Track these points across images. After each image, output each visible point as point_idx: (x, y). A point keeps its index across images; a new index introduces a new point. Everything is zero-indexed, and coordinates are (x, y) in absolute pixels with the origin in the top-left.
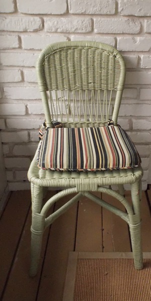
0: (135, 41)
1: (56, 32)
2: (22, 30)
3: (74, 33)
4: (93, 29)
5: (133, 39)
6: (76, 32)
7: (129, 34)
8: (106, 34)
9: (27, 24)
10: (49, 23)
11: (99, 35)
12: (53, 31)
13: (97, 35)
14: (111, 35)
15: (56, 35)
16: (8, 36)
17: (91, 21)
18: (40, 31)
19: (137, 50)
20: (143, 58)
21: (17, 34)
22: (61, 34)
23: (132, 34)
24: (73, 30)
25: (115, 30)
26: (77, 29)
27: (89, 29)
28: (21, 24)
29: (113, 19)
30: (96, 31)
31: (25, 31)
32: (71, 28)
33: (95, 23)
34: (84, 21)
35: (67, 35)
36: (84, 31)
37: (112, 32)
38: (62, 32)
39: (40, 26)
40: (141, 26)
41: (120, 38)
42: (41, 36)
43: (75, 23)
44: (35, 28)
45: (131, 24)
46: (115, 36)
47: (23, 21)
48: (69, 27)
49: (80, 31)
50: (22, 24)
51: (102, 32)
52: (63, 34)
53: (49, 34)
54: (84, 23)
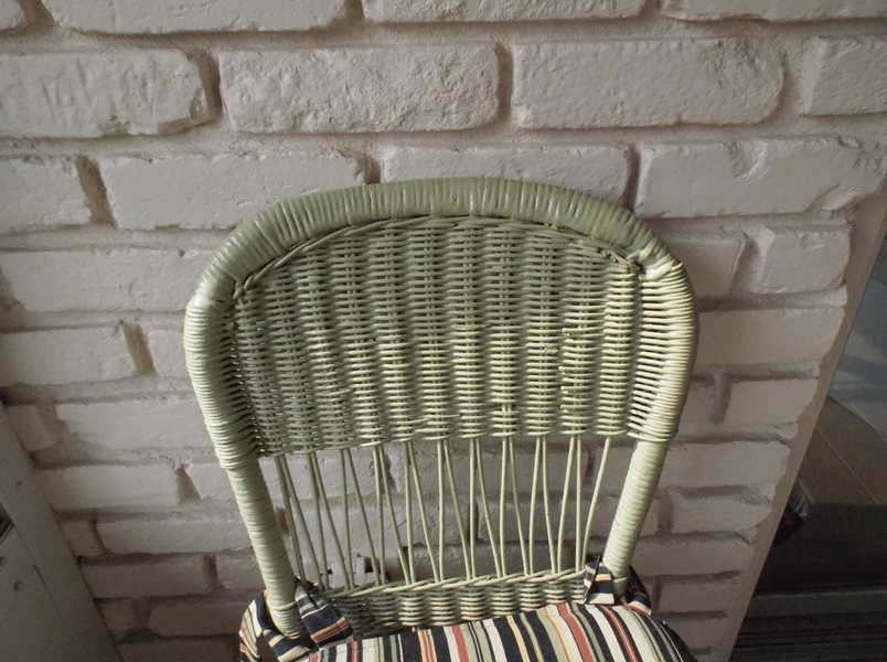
0: (739, 163)
1: (294, 131)
2: (90, 130)
3: (397, 134)
4: (504, 109)
5: (734, 152)
6: (403, 128)
7: (712, 126)
8: (581, 130)
9: (118, 98)
10: (248, 81)
11: (538, 140)
12: (274, 128)
13: (525, 139)
14: (610, 138)
15: (291, 147)
16: (18, 163)
17: (493, 60)
18: (207, 131)
19: (743, 210)
20: (773, 246)
21: (71, 151)
22: (325, 143)
23: (729, 126)
24: (392, 118)
25: (636, 110)
26: (412, 111)
27: (486, 107)
28: (80, 95)
29: (628, 46)
30: (521, 116)
31: (116, 135)
32: (380, 110)
33: (517, 71)
34: (455, 61)
35: (357, 145)
36: (455, 121)
37: (613, 122)
38: (329, 134)
39: (195, 102)
40: (786, 75)
41: (661, 150)
42: (207, 155)
43: (401, 77)
44: (170, 118)
45: (731, 68)
46: (629, 139)
47: (90, 78)
48: (366, 103)
49: (431, 124)
50: (88, 98)
51: (556, 122)
52: (335, 142)
53: (253, 144)
54: (455, 74)
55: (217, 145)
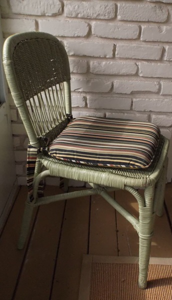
0: (161, 31)
1: (76, 17)
2: (39, 14)
3: (95, 19)
4: (116, 16)
5: (159, 28)
6: (97, 18)
7: (155, 22)
8: (130, 21)
9: (46, 7)
10: (70, 6)
11: (122, 23)
12: (73, 16)
13: (120, 22)
14: (136, 23)
15: (75, 20)
16: (24, 20)
17: (114, 6)
18: (60, 16)
19: (162, 40)
20: (168, 48)
21: (34, 18)
22: (81, 20)
23: (158, 23)
24: (95, 16)
25: (140, 18)
26: (99, 15)
27: (112, 15)
28: (39, 7)
29: (139, 6)
30: (119, 17)
31: (43, 16)
32: (93, 14)
33: (119, 8)
34: (107, 6)
35: (88, 21)
36: (106, 17)
37: (136, 20)
38: (82, 18)
39: (59, 10)
40: (169, 13)
41: (145, 26)
42: (60, 21)
43: (97, 8)
44: (54, 12)
45: (158, 11)
46: (140, 24)
47: (42, 4)
48: (90, 12)
49: (102, 18)
50: (40, 7)
51: (125, 19)
52: (83, 20)
53: (68, 19)
54: (107, 8)
55: (61, 19)
